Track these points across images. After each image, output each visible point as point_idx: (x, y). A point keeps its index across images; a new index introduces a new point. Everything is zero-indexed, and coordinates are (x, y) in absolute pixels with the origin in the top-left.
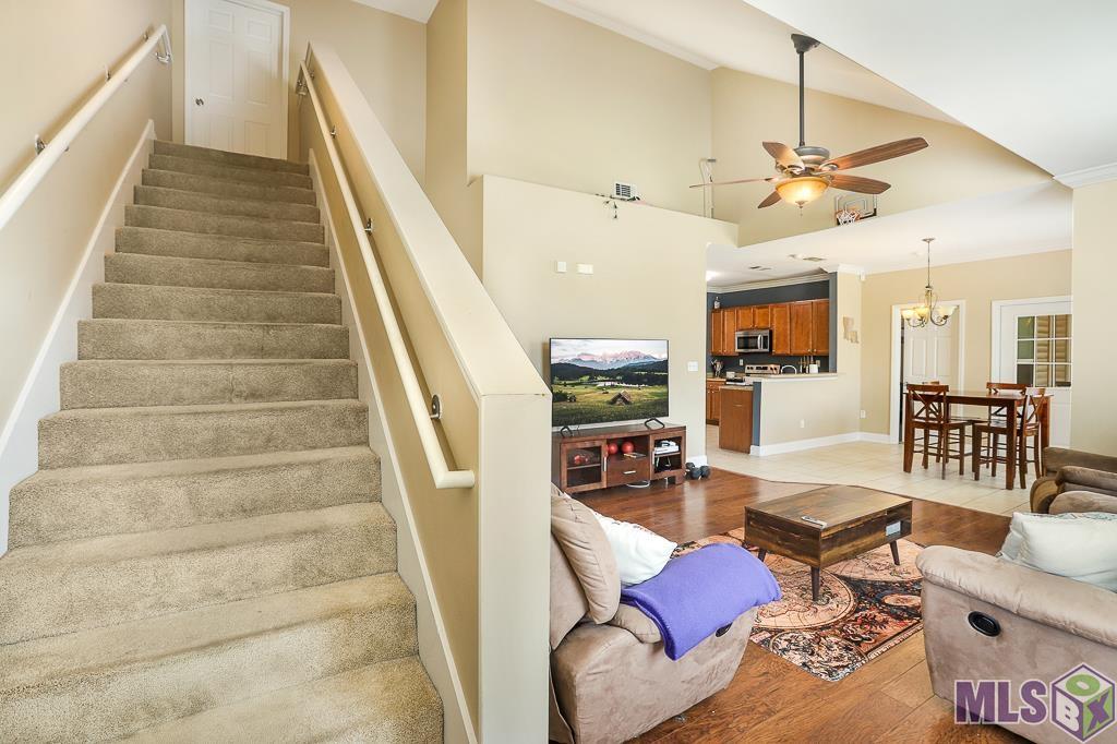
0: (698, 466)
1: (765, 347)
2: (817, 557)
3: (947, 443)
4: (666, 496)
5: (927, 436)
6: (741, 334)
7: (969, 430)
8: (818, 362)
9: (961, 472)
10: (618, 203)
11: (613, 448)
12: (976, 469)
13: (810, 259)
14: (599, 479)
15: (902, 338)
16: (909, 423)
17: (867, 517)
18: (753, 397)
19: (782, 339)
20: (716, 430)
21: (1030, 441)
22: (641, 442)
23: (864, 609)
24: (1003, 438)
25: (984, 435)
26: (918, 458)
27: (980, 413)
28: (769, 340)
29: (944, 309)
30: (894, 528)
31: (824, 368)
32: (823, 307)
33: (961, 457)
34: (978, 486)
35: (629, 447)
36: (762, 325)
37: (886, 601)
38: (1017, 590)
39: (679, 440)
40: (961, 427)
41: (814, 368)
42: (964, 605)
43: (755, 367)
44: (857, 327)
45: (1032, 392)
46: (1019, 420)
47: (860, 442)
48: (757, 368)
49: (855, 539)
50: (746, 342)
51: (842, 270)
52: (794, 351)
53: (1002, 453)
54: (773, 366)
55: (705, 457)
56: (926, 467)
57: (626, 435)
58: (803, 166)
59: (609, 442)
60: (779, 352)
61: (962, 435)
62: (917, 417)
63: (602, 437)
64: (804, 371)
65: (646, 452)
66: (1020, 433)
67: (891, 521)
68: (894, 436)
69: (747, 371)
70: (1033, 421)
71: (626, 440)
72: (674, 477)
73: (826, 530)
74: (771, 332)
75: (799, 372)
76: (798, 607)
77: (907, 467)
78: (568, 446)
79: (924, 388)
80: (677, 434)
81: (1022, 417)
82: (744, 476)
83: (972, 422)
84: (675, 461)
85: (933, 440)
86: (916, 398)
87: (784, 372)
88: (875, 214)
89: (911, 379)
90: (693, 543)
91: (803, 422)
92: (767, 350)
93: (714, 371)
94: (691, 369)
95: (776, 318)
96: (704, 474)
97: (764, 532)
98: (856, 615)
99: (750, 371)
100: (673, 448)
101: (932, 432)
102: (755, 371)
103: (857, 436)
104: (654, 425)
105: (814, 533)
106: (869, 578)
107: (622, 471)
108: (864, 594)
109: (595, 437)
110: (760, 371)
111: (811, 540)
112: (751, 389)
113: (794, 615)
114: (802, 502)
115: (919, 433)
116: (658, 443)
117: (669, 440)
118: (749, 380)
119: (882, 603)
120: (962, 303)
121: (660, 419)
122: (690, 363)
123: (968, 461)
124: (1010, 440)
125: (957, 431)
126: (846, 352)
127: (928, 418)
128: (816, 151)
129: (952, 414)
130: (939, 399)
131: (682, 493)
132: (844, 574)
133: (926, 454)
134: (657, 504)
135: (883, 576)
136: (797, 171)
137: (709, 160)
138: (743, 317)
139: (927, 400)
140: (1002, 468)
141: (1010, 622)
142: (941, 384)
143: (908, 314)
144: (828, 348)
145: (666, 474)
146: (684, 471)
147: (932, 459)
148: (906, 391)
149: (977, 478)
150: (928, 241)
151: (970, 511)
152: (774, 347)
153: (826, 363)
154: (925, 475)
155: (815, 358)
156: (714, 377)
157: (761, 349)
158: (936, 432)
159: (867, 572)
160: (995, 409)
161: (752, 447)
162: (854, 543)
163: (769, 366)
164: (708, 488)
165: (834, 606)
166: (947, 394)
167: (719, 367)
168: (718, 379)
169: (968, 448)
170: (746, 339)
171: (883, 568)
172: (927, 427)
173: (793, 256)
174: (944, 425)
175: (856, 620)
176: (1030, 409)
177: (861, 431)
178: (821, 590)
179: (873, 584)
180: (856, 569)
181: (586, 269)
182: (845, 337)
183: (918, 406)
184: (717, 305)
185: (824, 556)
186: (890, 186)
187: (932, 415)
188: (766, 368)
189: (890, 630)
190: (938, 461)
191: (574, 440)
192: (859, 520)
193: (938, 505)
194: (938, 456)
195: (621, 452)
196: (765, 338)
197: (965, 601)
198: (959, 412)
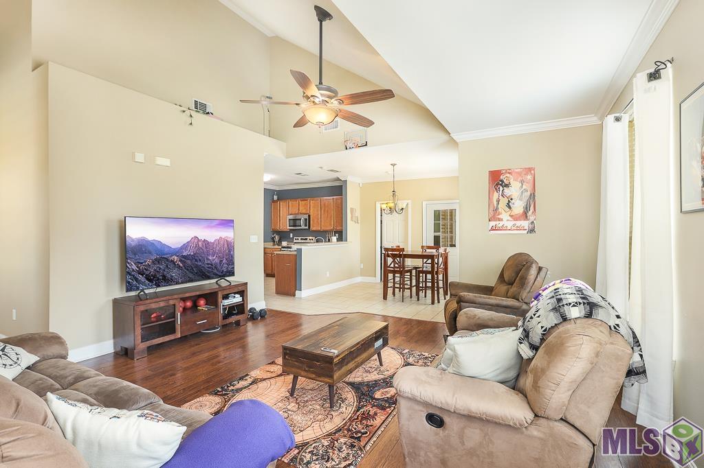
0: (258, 309)
1: (306, 226)
2: (331, 377)
3: (404, 281)
4: (232, 337)
5: (394, 277)
6: (291, 217)
7: (414, 272)
8: (337, 235)
9: (411, 297)
10: (194, 114)
11: (189, 304)
12: (418, 294)
13: (332, 171)
14: (173, 331)
15: (381, 221)
16: (386, 270)
17: (363, 340)
18: (297, 258)
19: (316, 221)
20: (273, 281)
21: (441, 277)
22: (211, 298)
23: (363, 406)
24: (429, 276)
25: (421, 275)
26: (390, 291)
27: (418, 263)
28: (308, 221)
29: (402, 204)
30: (380, 342)
31: (340, 239)
32: (339, 201)
33: (410, 289)
34: (418, 304)
35: (202, 302)
36: (304, 211)
37: (376, 397)
38: (453, 396)
39: (242, 293)
40: (410, 271)
41: (334, 239)
42: (423, 410)
43: (300, 238)
44: (358, 214)
45: (441, 250)
46: (436, 265)
47: (361, 282)
48: (301, 239)
49: (356, 357)
50: (294, 222)
51: (349, 179)
52: (323, 228)
53: (429, 284)
54: (311, 238)
55: (264, 302)
56: (394, 296)
57: (198, 293)
58: (321, 98)
59: (184, 300)
60: (314, 229)
61: (411, 275)
62: (389, 267)
63: (176, 296)
64: (329, 241)
65: (216, 304)
66: (437, 273)
67: (377, 339)
68: (377, 279)
69: (295, 241)
70: (442, 266)
71: (200, 296)
72: (239, 321)
73: (337, 356)
74: (309, 216)
75: (325, 242)
76: (320, 417)
77: (385, 297)
78: (142, 308)
79: (393, 250)
80: (240, 289)
81: (438, 264)
82: (290, 313)
83: (416, 268)
84: (240, 308)
85: (397, 279)
86: (388, 256)
87: (317, 241)
88: (366, 145)
89: (387, 245)
90: (247, 375)
91: (328, 273)
92: (307, 228)
93: (274, 242)
94: (252, 241)
95: (312, 207)
96: (263, 315)
97: (296, 363)
98: (358, 413)
99: (297, 241)
100: (237, 299)
101: (397, 275)
102: (300, 241)
103: (359, 279)
104: (223, 283)
105: (328, 360)
106: (366, 379)
107: (195, 322)
108: (363, 394)
109: (170, 297)
110: (303, 241)
111: (327, 365)
112: (295, 253)
113: (316, 425)
114: (323, 335)
115: (390, 276)
116: (226, 297)
117: (235, 293)
118: (295, 247)
119: (373, 398)
120: (409, 201)
121: (227, 278)
122: (252, 237)
123: (414, 289)
124: (433, 277)
125: (409, 274)
126: (352, 229)
127: (395, 267)
128: (329, 89)
129: (406, 264)
130: (400, 256)
131: (246, 332)
132: (351, 380)
133: (394, 288)
134: (225, 344)
135: (374, 376)
136: (317, 100)
137: (267, 97)
138: (292, 206)
139: (394, 256)
140: (429, 292)
141: (449, 417)
142: (401, 247)
143: (384, 206)
144: (342, 226)
145: (233, 319)
146: (247, 314)
147: (397, 290)
148: (383, 252)
149: (418, 300)
150: (393, 165)
151: (416, 320)
152: (311, 226)
153: (341, 236)
154: (394, 300)
155: (335, 232)
156: (274, 245)
157: (303, 227)
158: (399, 275)
159: (365, 375)
160: (425, 260)
161: (297, 292)
162: (356, 360)
163: (309, 238)
164: (266, 325)
165: (344, 409)
166: (404, 253)
167: (277, 238)
168: (277, 247)
169: (414, 283)
170: (295, 220)
171: (374, 370)
172: (394, 272)
173: (321, 168)
174: (402, 271)
175: (357, 419)
176: (441, 259)
177: (361, 276)
178: (336, 398)
179: (368, 385)
180: (358, 376)
181: (163, 161)
182: (352, 220)
183: (390, 260)
184: (275, 198)
185: (336, 376)
186: (373, 123)
187: (396, 265)
188: (306, 239)
189: (378, 421)
190: (400, 291)
191: (148, 301)
192: (358, 343)
193: (401, 319)
194: (400, 288)
195: (195, 306)
196: (306, 220)
197: (424, 407)
198: (409, 263)
